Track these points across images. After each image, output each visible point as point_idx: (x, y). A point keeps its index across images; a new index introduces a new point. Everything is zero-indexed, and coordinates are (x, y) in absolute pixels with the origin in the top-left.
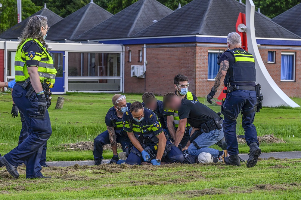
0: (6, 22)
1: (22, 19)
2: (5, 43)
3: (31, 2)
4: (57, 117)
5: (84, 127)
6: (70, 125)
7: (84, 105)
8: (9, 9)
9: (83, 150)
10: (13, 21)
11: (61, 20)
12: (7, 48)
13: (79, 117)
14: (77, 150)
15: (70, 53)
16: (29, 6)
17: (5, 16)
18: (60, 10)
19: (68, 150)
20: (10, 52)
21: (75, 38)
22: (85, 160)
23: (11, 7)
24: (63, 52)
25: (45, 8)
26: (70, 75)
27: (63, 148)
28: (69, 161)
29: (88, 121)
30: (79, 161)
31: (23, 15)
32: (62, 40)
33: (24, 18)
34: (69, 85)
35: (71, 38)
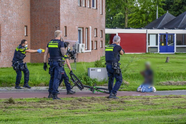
0: (150, 19)
1: (158, 17)
2: (147, 30)
3: (163, 9)
4: (163, 68)
5: (174, 73)
6: (168, 72)
7: (180, 60)
8: (152, 13)
9: (170, 85)
10: (154, 18)
11: (175, 18)
12: (147, 33)
13: (174, 67)
14: (167, 85)
15: (177, 35)
16: (161, 11)
17: (149, 16)
18: (176, 12)
19: (162, 85)
20: (149, 35)
21: (180, 27)
22: (168, 90)
23: (153, 12)
24: (174, 34)
25: (168, 12)
26: (177, 45)
27: (160, 84)
28: (161, 91)
29: (177, 70)
30: (165, 91)
31: (158, 15)
32: (173, 28)
33: (159, 16)
34: (176, 49)
35: (179, 27)
